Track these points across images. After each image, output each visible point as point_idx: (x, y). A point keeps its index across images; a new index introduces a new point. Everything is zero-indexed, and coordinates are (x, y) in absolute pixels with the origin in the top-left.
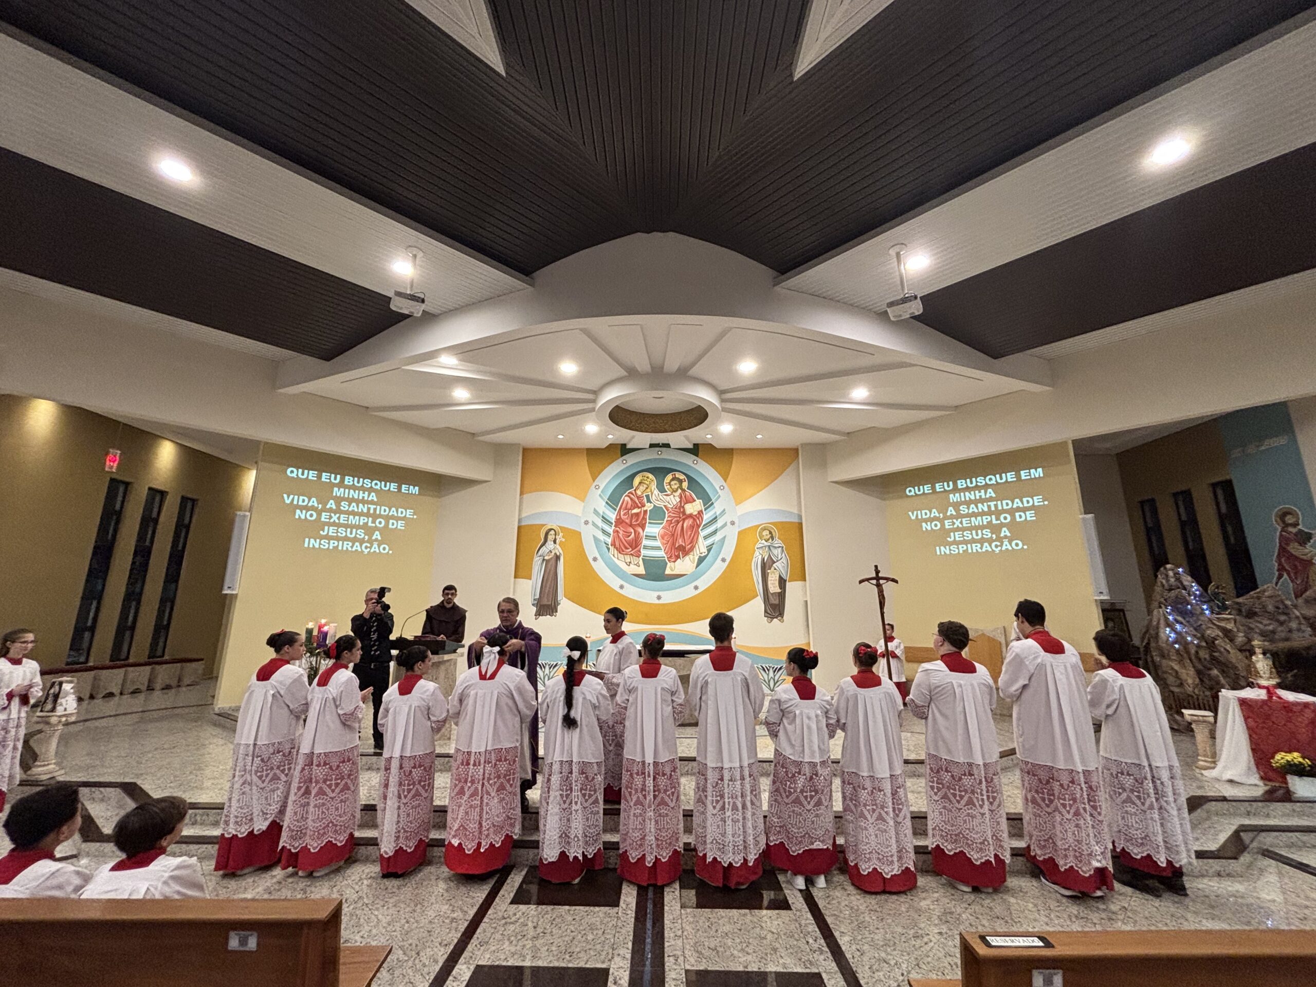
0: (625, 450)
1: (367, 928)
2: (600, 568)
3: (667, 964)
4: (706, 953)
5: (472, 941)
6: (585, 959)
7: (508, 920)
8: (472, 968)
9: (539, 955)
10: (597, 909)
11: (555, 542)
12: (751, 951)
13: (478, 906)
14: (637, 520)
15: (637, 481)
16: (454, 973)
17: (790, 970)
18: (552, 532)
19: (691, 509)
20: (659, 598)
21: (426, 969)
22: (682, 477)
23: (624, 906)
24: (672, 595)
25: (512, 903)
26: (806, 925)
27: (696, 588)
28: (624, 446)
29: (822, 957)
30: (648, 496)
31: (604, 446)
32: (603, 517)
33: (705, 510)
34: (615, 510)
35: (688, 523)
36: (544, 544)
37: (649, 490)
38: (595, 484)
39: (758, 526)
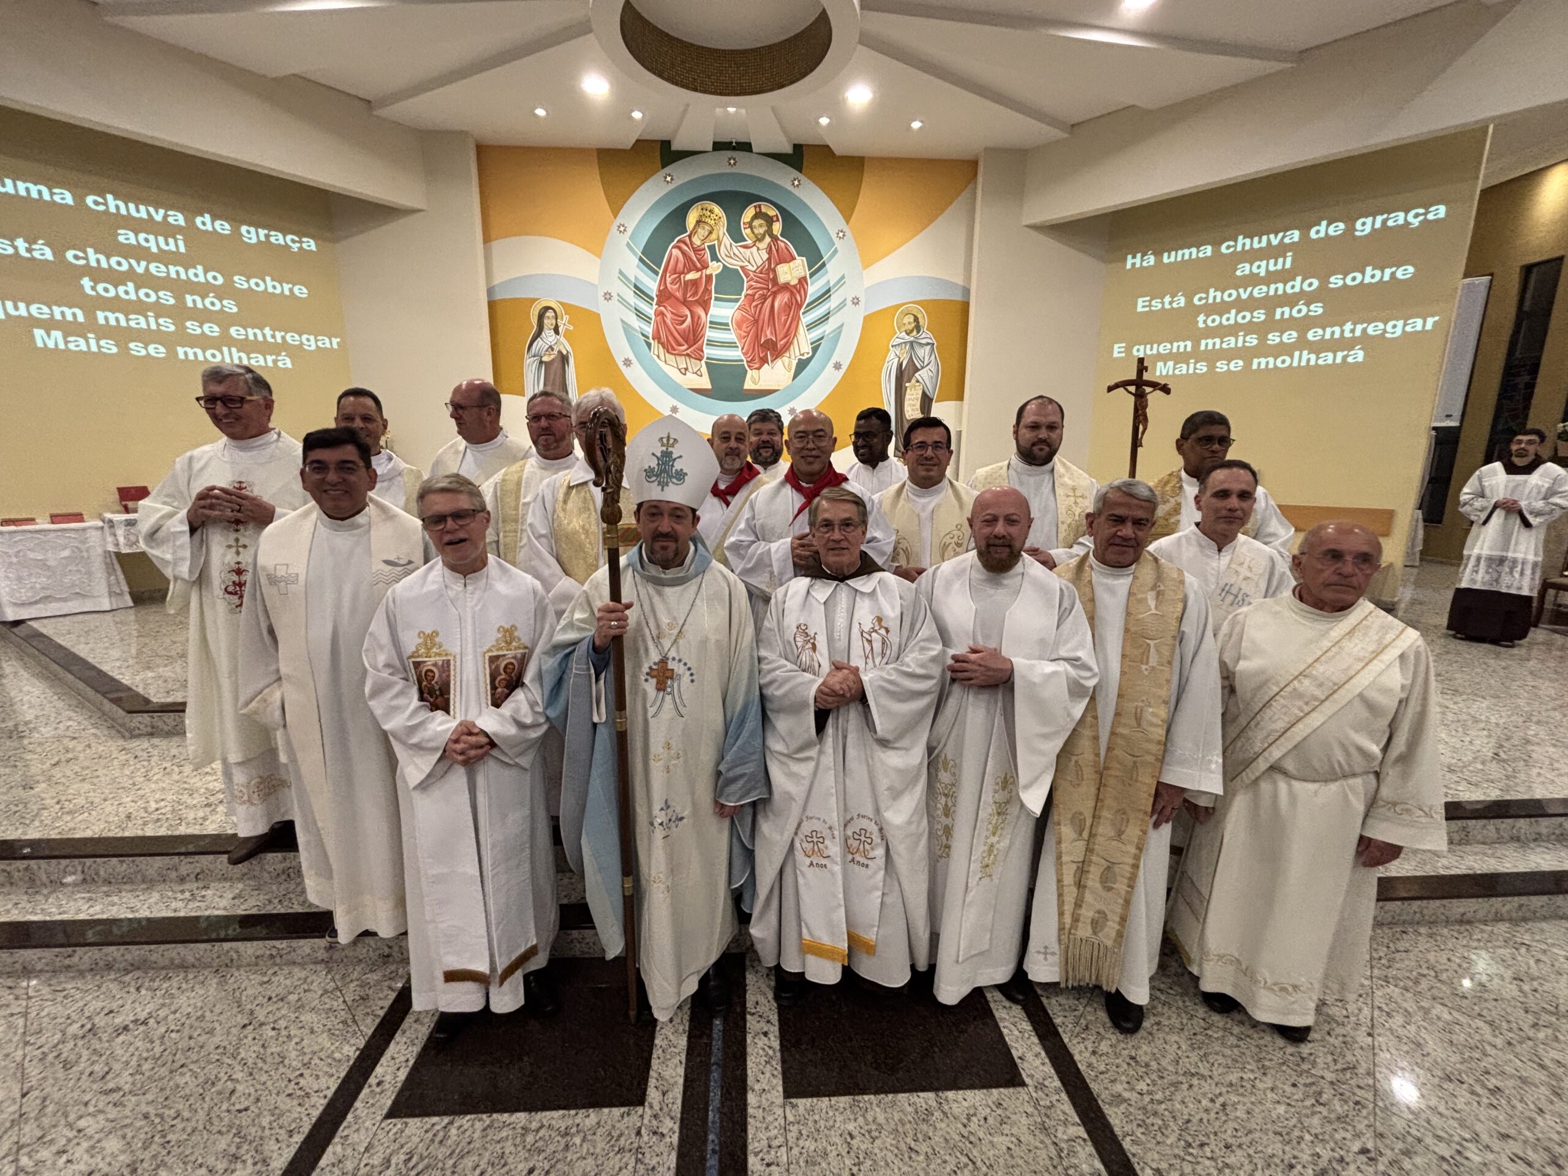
0: (668, 153)
2: (637, 377)
11: (556, 331)
14: (694, 295)
15: (692, 218)
18: (550, 314)
19: (790, 272)
22: (772, 212)
23: (656, 1105)
25: (394, 1109)
28: (666, 144)
31: (629, 143)
32: (636, 286)
33: (812, 275)
34: (657, 273)
35: (781, 300)
36: (538, 334)
37: (714, 236)
38: (617, 222)
39: (897, 307)
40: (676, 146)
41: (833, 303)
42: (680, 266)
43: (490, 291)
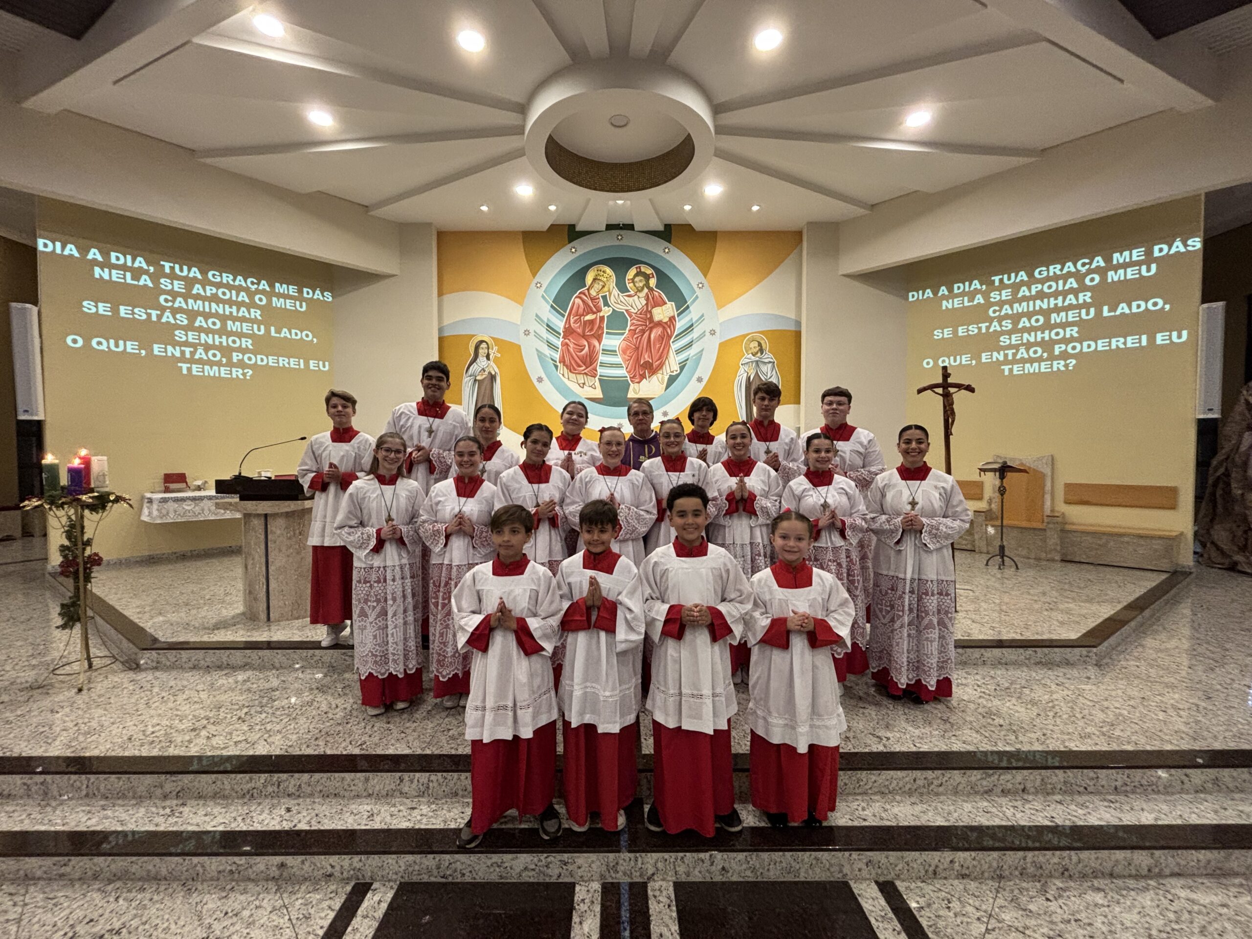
0: (573, 233)
2: (547, 390)
11: (488, 357)
14: (591, 330)
15: (590, 277)
18: (484, 345)
19: (661, 314)
22: (649, 271)
27: (666, 414)
28: (572, 227)
30: (604, 297)
31: (545, 228)
32: (548, 325)
33: (679, 315)
34: (563, 316)
35: (656, 333)
36: (474, 360)
37: (606, 289)
38: (535, 281)
39: (745, 336)
40: (578, 229)
41: (695, 334)
42: (581, 311)
43: (440, 330)
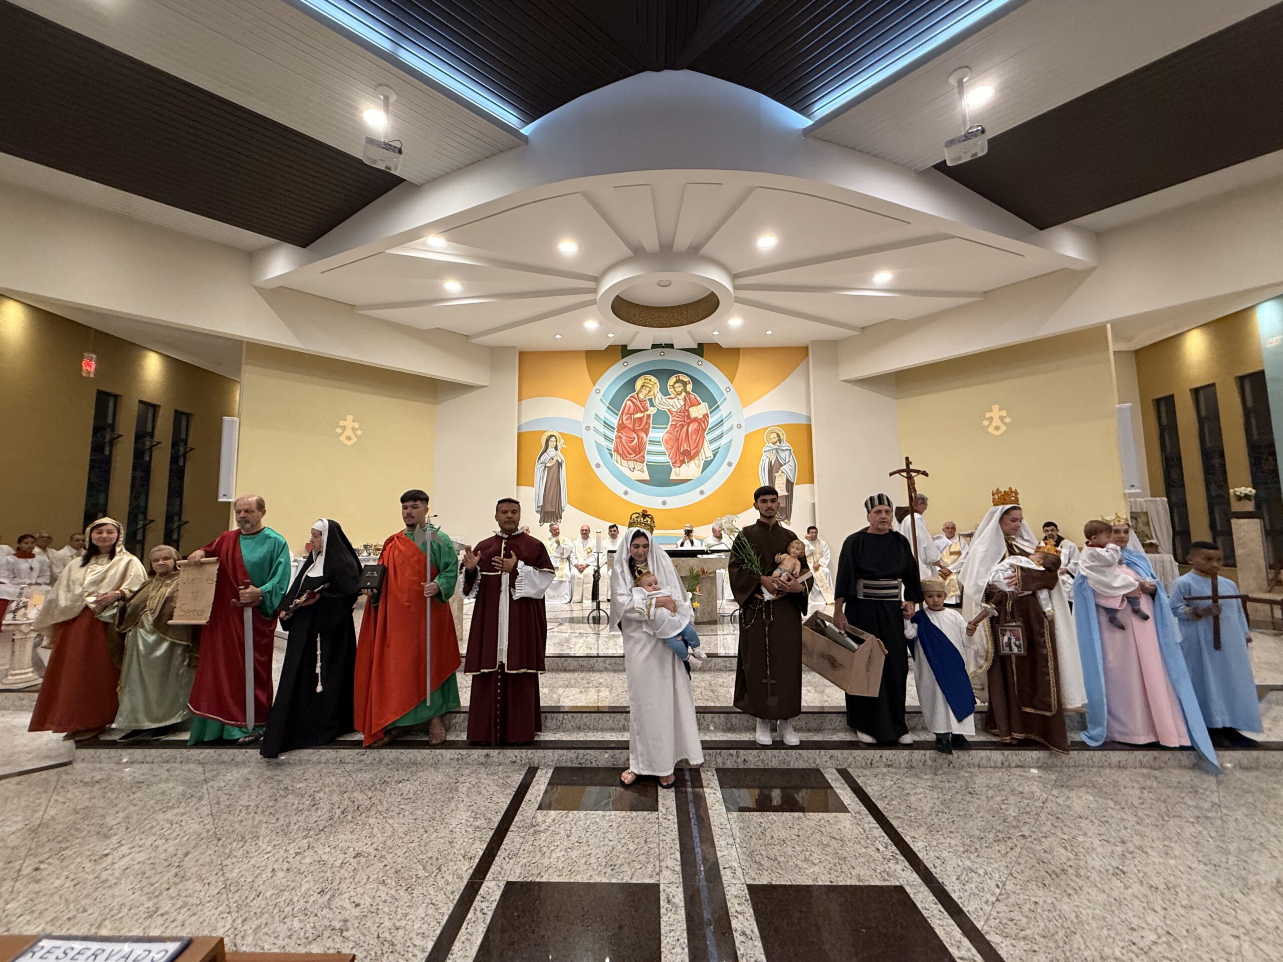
0: (625, 351)
1: (382, 839)
2: (604, 474)
3: (724, 878)
4: (766, 863)
5: (499, 853)
6: (629, 873)
7: (537, 828)
8: (502, 885)
9: (576, 868)
10: (634, 814)
11: (556, 448)
12: (817, 861)
13: (503, 812)
14: (640, 425)
15: (639, 384)
16: (481, 891)
17: (867, 883)
18: (553, 439)
19: (697, 412)
20: (664, 503)
21: (449, 888)
22: (686, 379)
23: (664, 811)
24: (677, 500)
25: (540, 808)
26: (871, 829)
27: (702, 493)
28: (624, 347)
29: (899, 868)
30: (651, 400)
31: (604, 347)
33: (711, 413)
34: (617, 415)
35: (693, 427)
36: (545, 451)
37: (651, 393)
38: (595, 388)
39: (766, 429)
40: (630, 348)
42: (632, 410)
43: (519, 427)
